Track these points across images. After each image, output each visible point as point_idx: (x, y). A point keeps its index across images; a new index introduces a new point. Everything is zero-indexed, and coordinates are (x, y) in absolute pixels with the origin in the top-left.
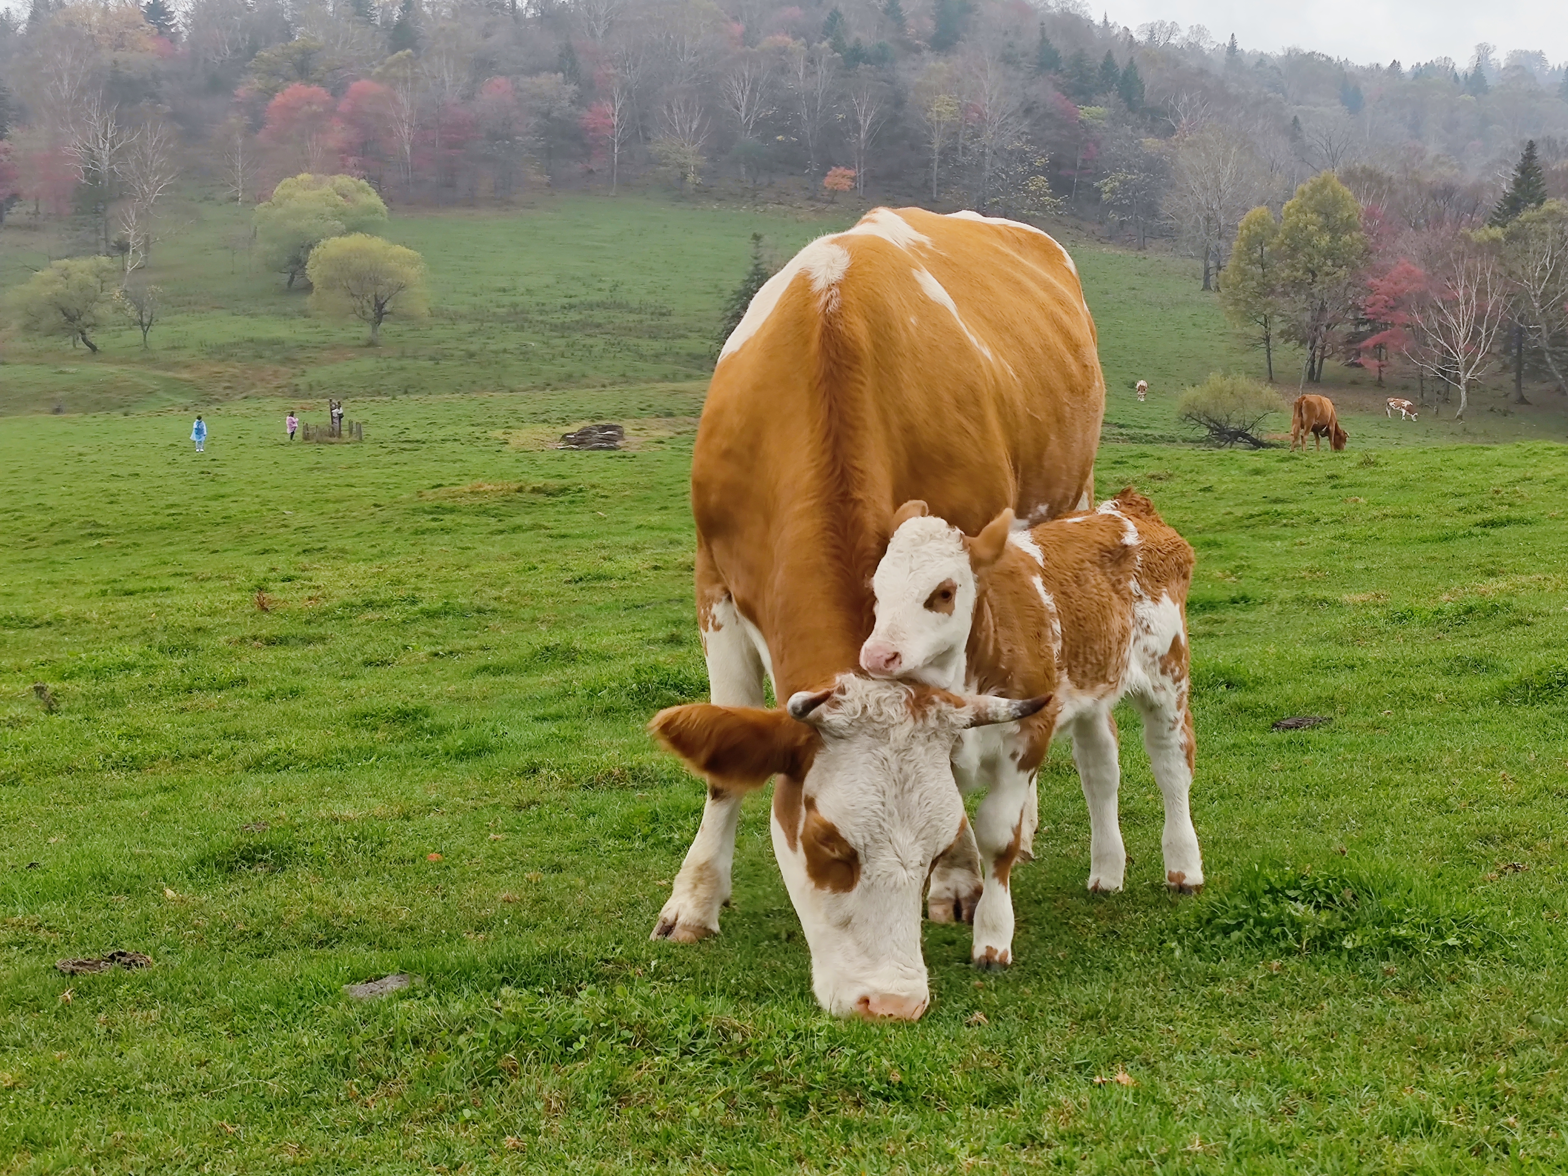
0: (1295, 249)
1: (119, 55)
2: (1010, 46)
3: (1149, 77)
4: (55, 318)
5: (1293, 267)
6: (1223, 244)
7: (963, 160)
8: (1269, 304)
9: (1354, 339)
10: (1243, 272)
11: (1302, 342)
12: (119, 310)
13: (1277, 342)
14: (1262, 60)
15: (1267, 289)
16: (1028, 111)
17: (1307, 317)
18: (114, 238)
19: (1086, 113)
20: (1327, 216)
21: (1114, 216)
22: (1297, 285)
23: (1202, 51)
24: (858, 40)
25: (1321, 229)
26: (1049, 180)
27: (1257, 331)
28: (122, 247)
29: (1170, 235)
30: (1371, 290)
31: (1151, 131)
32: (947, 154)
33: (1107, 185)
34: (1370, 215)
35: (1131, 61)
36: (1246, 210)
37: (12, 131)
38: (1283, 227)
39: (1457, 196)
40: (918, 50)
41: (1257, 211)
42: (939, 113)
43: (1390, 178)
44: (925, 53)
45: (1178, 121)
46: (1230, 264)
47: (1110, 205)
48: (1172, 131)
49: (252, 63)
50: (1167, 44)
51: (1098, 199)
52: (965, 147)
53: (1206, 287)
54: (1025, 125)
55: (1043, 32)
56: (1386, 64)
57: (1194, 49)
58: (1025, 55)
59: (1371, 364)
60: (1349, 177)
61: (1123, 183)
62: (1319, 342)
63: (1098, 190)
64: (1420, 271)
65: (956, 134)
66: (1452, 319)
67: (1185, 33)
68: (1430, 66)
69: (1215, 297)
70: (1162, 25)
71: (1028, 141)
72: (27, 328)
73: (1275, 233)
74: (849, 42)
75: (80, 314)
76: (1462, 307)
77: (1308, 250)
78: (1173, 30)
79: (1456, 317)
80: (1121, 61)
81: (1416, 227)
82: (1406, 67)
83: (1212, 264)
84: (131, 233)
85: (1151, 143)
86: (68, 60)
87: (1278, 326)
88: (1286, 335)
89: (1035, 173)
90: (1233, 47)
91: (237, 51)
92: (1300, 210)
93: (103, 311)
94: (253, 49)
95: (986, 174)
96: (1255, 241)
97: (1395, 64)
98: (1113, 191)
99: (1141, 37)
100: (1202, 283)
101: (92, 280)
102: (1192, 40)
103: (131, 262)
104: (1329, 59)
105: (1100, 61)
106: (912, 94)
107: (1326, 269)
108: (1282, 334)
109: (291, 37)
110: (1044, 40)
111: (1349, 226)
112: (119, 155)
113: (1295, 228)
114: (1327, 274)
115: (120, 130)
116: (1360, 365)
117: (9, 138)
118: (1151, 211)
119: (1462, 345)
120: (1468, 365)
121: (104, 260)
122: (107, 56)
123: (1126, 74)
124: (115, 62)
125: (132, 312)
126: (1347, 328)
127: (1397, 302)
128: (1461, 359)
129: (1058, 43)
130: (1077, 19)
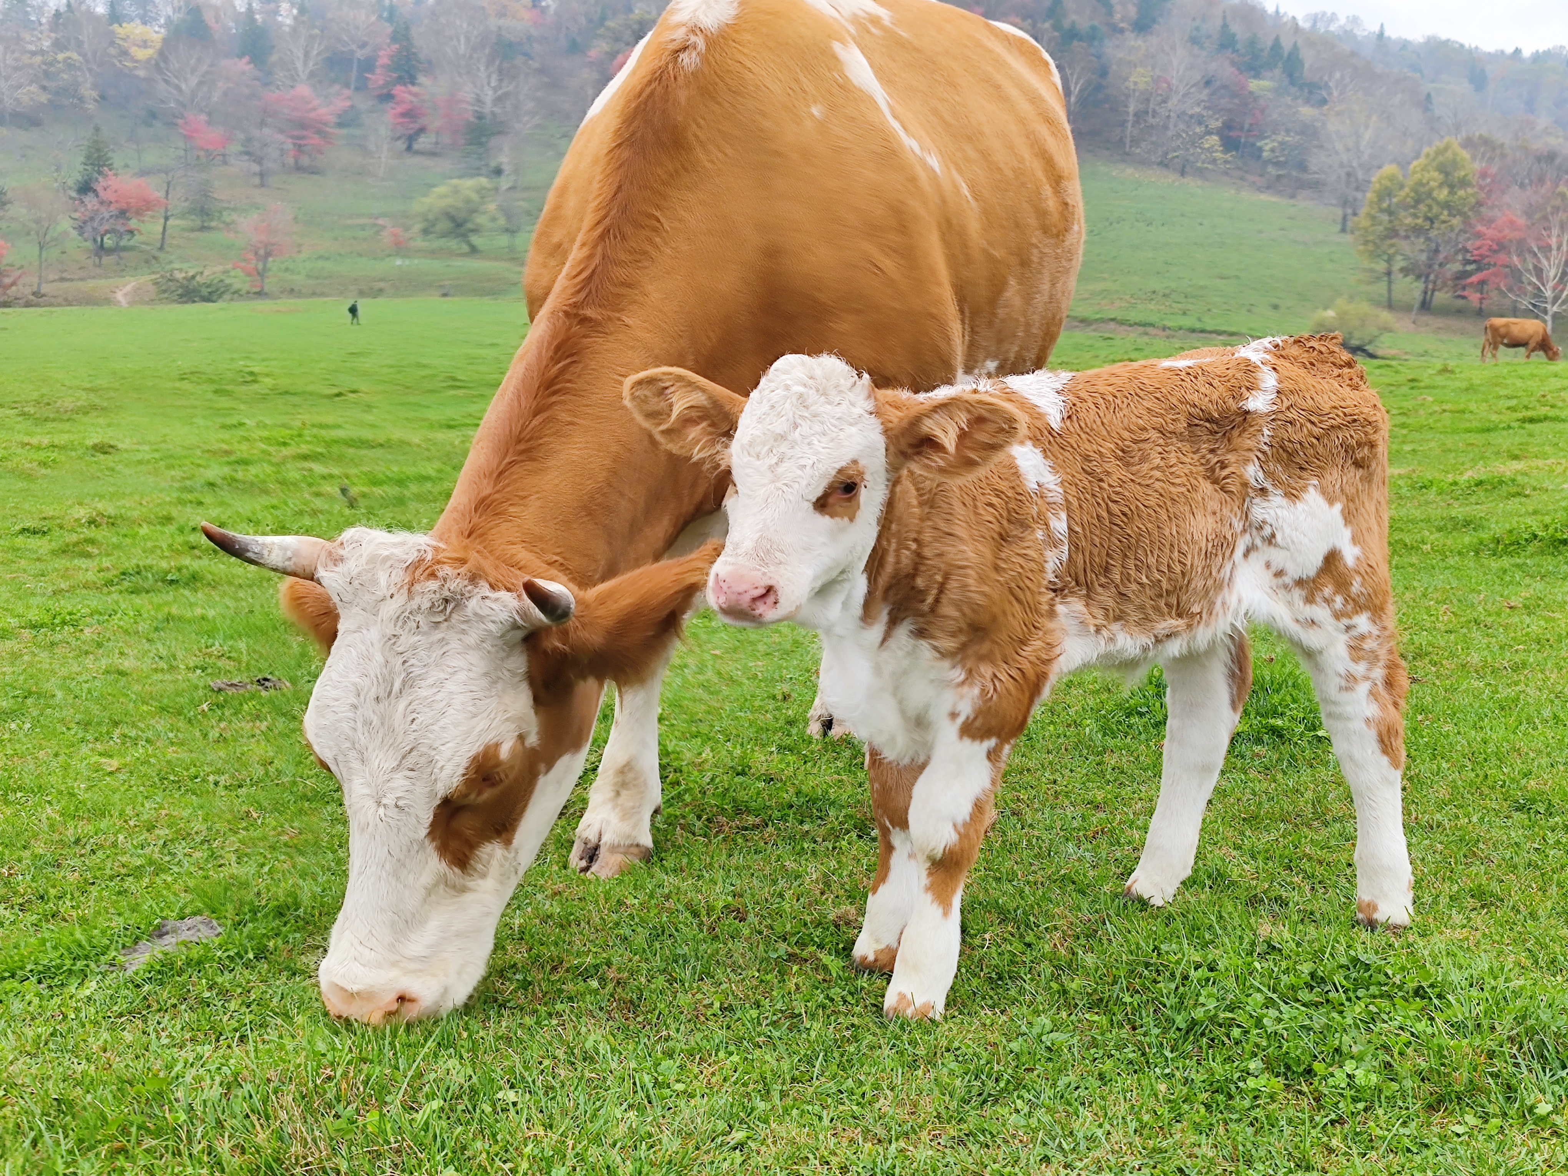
0: (1418, 202)
1: (502, 22)
2: (1197, 29)
3: (1308, 57)
4: (444, 225)
5: (1415, 216)
6: (1359, 195)
7: (1151, 120)
8: (1392, 245)
9: (1462, 275)
10: (1373, 218)
11: (1418, 277)
12: (494, 219)
13: (1398, 276)
14: (1405, 45)
15: (1393, 233)
16: (1208, 83)
17: (1424, 257)
18: (493, 164)
19: (1254, 85)
20: (1447, 174)
21: (1271, 170)
22: (1417, 230)
23: (1355, 37)
24: (1073, 22)
25: (1441, 185)
26: (1221, 139)
27: (1381, 266)
28: (498, 172)
29: (1316, 186)
30: (1479, 235)
31: (1307, 102)
32: (1139, 116)
33: (1267, 145)
34: (1484, 175)
35: (1295, 44)
36: (1380, 167)
37: (422, 79)
38: (1410, 182)
39: (1558, 161)
40: (1122, 31)
41: (1390, 169)
42: (1136, 83)
43: (1502, 145)
44: (1128, 34)
45: (1330, 94)
46: (1363, 211)
47: (1269, 161)
48: (1324, 102)
49: (601, 31)
50: (1327, 32)
51: (1259, 157)
52: (1154, 111)
53: (1343, 230)
54: (1204, 94)
55: (1224, 18)
56: (1509, 50)
57: (1348, 35)
58: (1209, 37)
59: (1474, 297)
60: (1468, 143)
61: (1281, 143)
62: (1432, 277)
63: (1260, 150)
64: (1522, 221)
65: (1148, 100)
66: (1545, 262)
67: (1342, 21)
68: (1547, 53)
69: (1348, 238)
70: (1324, 14)
71: (1205, 108)
72: (426, 232)
73: (1401, 187)
74: (1066, 24)
75: (465, 221)
76: (1554, 252)
77: (1429, 201)
78: (1333, 18)
79: (1548, 259)
80: (1287, 45)
81: (1522, 186)
82: (1527, 53)
83: (1349, 211)
84: (504, 159)
85: (1306, 112)
86: (465, 25)
87: (1399, 263)
88: (1405, 271)
89: (1209, 133)
90: (1381, 35)
91: (590, 21)
92: (1424, 169)
93: (481, 220)
94: (603, 19)
95: (1170, 133)
96: (1386, 193)
97: (1517, 51)
98: (1272, 150)
99: (1304, 24)
100: (1339, 227)
101: (474, 196)
102: (1348, 28)
103: (505, 183)
104: (1462, 46)
105: (1269, 43)
106: (1114, 67)
107: (1442, 217)
108: (1402, 270)
109: (630, 10)
110: (1225, 26)
111: (1464, 183)
112: (499, 100)
113: (1420, 183)
114: (1444, 222)
115: (500, 80)
116: (1463, 297)
117: (420, 85)
118: (1302, 167)
119: (1551, 284)
120: (1555, 299)
121: (483, 181)
122: (493, 23)
123: (1290, 54)
124: (500, 28)
125: (502, 221)
126: (1455, 267)
127: (1501, 247)
128: (1549, 294)
129: (1236, 28)
130: (1253, 9)
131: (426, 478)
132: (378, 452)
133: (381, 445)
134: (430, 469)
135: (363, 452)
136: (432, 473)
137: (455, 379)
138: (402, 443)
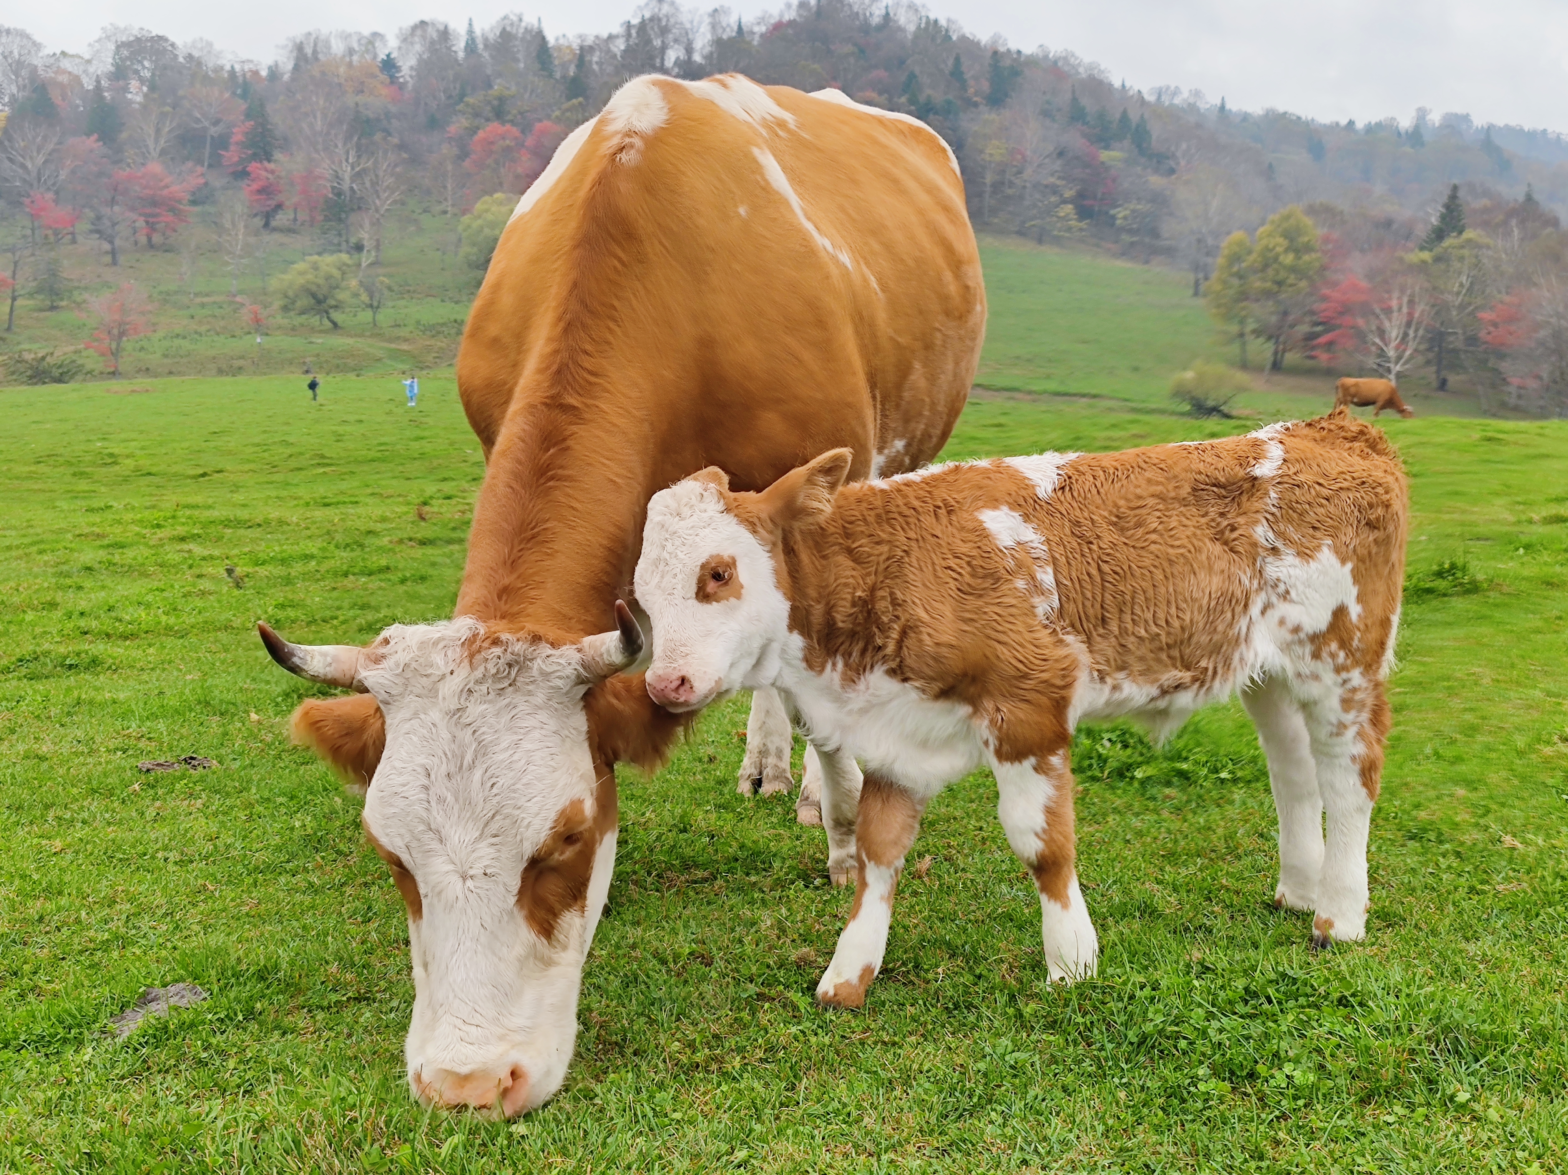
0: (1266, 266)
1: (360, 99)
2: (1048, 102)
3: (1156, 130)
4: (304, 302)
5: (1264, 280)
6: (1209, 260)
7: (1010, 191)
8: (1243, 309)
9: (1310, 337)
10: (1224, 282)
11: (1269, 338)
12: (356, 295)
13: (1250, 338)
14: (1245, 117)
15: (1243, 296)
16: (1061, 154)
17: (1274, 319)
18: (353, 240)
19: (1105, 155)
20: (1292, 240)
21: (1126, 238)
22: (1268, 294)
23: (1198, 110)
24: (929, 96)
25: (1286, 251)
26: (1076, 208)
27: (1234, 328)
28: (359, 248)
29: (1169, 252)
30: (1325, 298)
31: (1156, 171)
32: (997, 187)
33: (1120, 213)
34: (1326, 240)
35: (1142, 116)
36: (1228, 233)
37: (278, 155)
38: (1258, 248)
39: (1395, 226)
40: (976, 105)
41: (1238, 235)
42: (991, 155)
43: (1342, 212)
44: (982, 108)
45: (1178, 164)
46: (1214, 276)
47: (1122, 229)
48: (1172, 171)
49: (460, 107)
50: (1171, 105)
51: (1113, 225)
52: (1011, 182)
53: (1196, 294)
54: (1058, 165)
55: (1073, 92)
56: (1344, 122)
57: (1192, 108)
58: (1059, 110)
59: (1323, 357)
60: (1311, 211)
61: (1133, 211)
62: (1281, 339)
63: (1113, 218)
64: (1364, 284)
65: (1004, 171)
66: (1387, 324)
67: (1185, 94)
68: (1379, 125)
69: (1201, 302)
70: (1168, 88)
71: (1059, 178)
72: (285, 309)
73: (1250, 252)
74: (922, 99)
75: (326, 298)
76: (1395, 314)
77: (1275, 266)
78: (1176, 92)
79: (1390, 320)
80: (1134, 116)
81: (1362, 251)
82: (1360, 125)
83: (1201, 275)
84: (365, 235)
85: (1156, 181)
86: (321, 102)
87: (1251, 325)
88: (1257, 333)
89: (1065, 202)
90: (1222, 108)
91: (449, 97)
92: (1270, 235)
93: (342, 296)
94: (462, 96)
95: (1027, 203)
96: (1235, 258)
97: (1351, 123)
98: (1125, 218)
99: (1150, 98)
100: (1191, 292)
101: (336, 273)
102: (1191, 100)
103: (366, 259)
104: (1299, 118)
105: (1118, 116)
106: (970, 140)
107: (1290, 281)
108: (1254, 331)
109: (490, 86)
110: (1075, 100)
111: (1308, 248)
112: (358, 176)
113: (1267, 249)
114: (1291, 285)
115: (359, 157)
116: (1312, 357)
117: (275, 161)
118: (1155, 233)
119: (1393, 344)
120: (1399, 358)
121: (344, 257)
122: (351, 100)
123: (1138, 126)
124: (357, 104)
125: (365, 297)
126: (1304, 329)
127: (1345, 309)
128: (1391, 353)
129: (1086, 102)
130: (1100, 83)
131: (308, 557)
132: (256, 533)
133: (259, 525)
134: (312, 547)
135: (242, 532)
136: (315, 551)
137: (323, 457)
138: (281, 522)
